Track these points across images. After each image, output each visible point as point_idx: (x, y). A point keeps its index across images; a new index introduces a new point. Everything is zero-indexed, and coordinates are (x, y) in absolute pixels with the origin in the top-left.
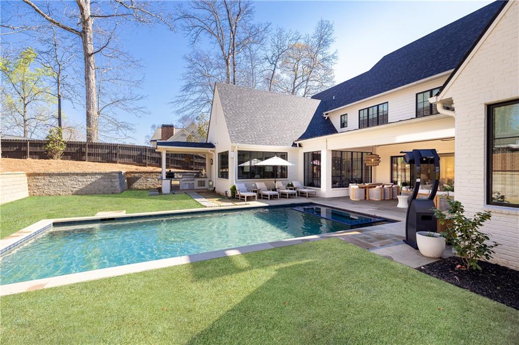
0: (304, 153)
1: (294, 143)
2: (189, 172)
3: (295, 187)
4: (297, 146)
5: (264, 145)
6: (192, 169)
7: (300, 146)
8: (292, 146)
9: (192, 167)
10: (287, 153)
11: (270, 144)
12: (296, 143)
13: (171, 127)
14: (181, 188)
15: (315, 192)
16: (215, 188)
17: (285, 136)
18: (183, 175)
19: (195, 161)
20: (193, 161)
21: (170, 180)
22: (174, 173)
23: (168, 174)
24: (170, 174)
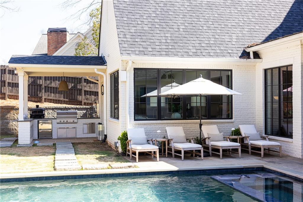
0: (266, 71)
1: (244, 51)
2: (73, 108)
3: (243, 135)
4: (249, 58)
5: (182, 56)
6: (80, 103)
7: (257, 55)
8: (240, 57)
10: (231, 71)
11: (196, 55)
12: (248, 50)
13: (63, 31)
14: (54, 136)
15: (280, 147)
16: (106, 136)
17: (227, 38)
18: (58, 114)
19: (84, 88)
20: (82, 89)
21: (37, 121)
22: (43, 110)
23: (34, 111)
24: (36, 111)
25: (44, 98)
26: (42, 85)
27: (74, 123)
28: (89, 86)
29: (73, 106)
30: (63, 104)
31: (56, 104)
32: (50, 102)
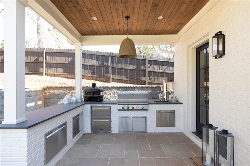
6: (144, 83)
9: (144, 79)
18: (119, 96)
19: (148, 69)
20: (146, 70)
21: (90, 107)
22: (101, 90)
23: (87, 92)
24: (90, 92)
25: (111, 78)
26: (109, 66)
27: (143, 110)
28: (153, 67)
29: (138, 86)
30: (129, 84)
31: (122, 84)
32: (117, 82)
